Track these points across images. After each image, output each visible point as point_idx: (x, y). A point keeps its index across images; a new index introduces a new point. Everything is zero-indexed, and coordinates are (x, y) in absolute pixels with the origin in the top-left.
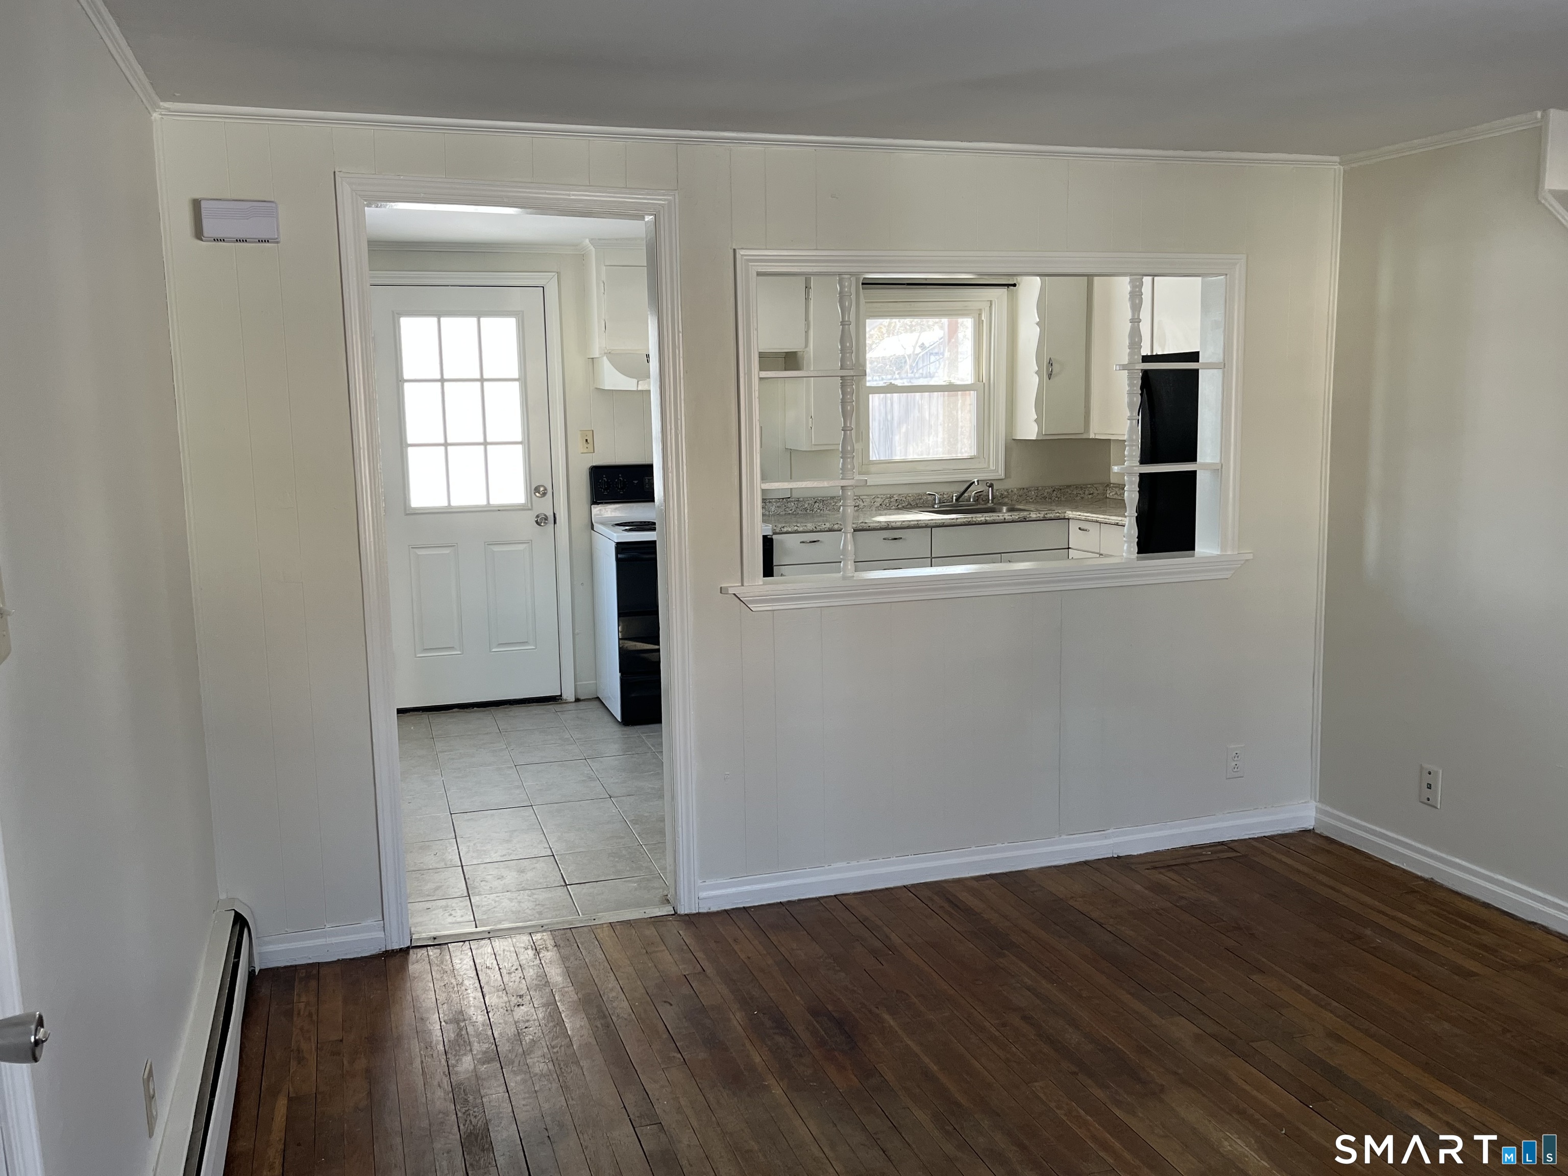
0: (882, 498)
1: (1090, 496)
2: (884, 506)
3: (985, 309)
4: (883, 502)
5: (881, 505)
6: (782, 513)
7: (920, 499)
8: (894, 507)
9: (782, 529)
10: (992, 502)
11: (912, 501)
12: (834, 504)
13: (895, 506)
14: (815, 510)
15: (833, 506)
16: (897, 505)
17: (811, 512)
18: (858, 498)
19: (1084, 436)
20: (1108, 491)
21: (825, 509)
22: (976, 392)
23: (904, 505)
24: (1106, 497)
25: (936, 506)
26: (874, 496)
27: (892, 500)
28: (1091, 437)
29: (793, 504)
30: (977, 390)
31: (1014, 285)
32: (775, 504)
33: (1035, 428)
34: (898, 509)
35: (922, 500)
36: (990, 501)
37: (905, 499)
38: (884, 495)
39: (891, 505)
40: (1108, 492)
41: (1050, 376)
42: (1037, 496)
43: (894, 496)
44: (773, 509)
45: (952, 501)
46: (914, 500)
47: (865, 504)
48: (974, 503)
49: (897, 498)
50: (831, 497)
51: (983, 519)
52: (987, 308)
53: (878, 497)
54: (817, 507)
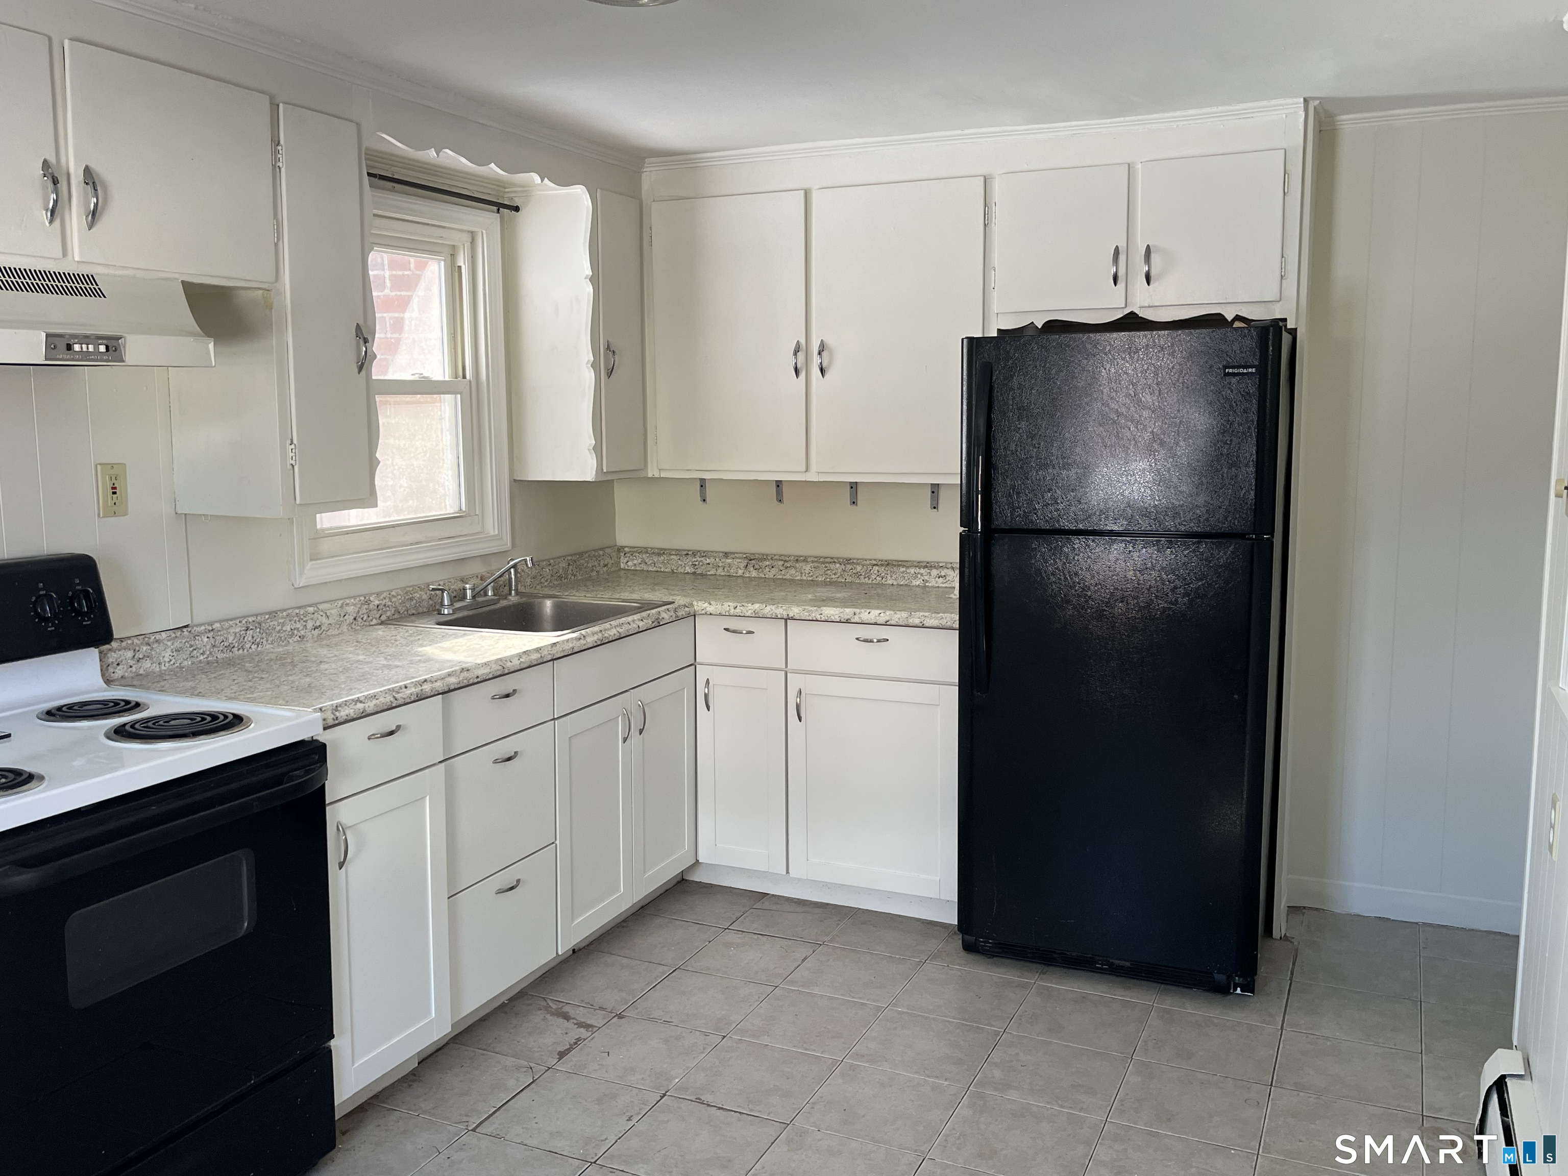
0: (354, 605)
1: (605, 569)
2: (360, 620)
3: (464, 245)
4: (358, 612)
5: (355, 619)
6: (185, 663)
7: (411, 599)
8: (374, 622)
9: (337, 714)
10: (517, 593)
11: (401, 604)
12: (279, 628)
13: (376, 619)
14: (248, 646)
15: (279, 632)
16: (378, 616)
17: (241, 651)
18: (316, 609)
19: (642, 474)
20: (622, 558)
21: (265, 643)
22: (459, 396)
23: (389, 614)
24: (621, 569)
25: (446, 612)
26: (341, 602)
27: (371, 606)
28: (650, 475)
29: (206, 640)
30: (461, 393)
31: (517, 209)
32: (169, 643)
33: (592, 462)
34: (382, 623)
35: (415, 601)
36: (513, 592)
37: (390, 603)
38: (355, 597)
39: (371, 618)
40: (623, 560)
41: (610, 372)
42: (552, 576)
43: (371, 599)
44: (167, 655)
45: (465, 597)
46: (403, 602)
47: (331, 621)
48: (493, 597)
49: (377, 602)
50: (270, 613)
52: (467, 245)
53: (347, 604)
54: (250, 639)
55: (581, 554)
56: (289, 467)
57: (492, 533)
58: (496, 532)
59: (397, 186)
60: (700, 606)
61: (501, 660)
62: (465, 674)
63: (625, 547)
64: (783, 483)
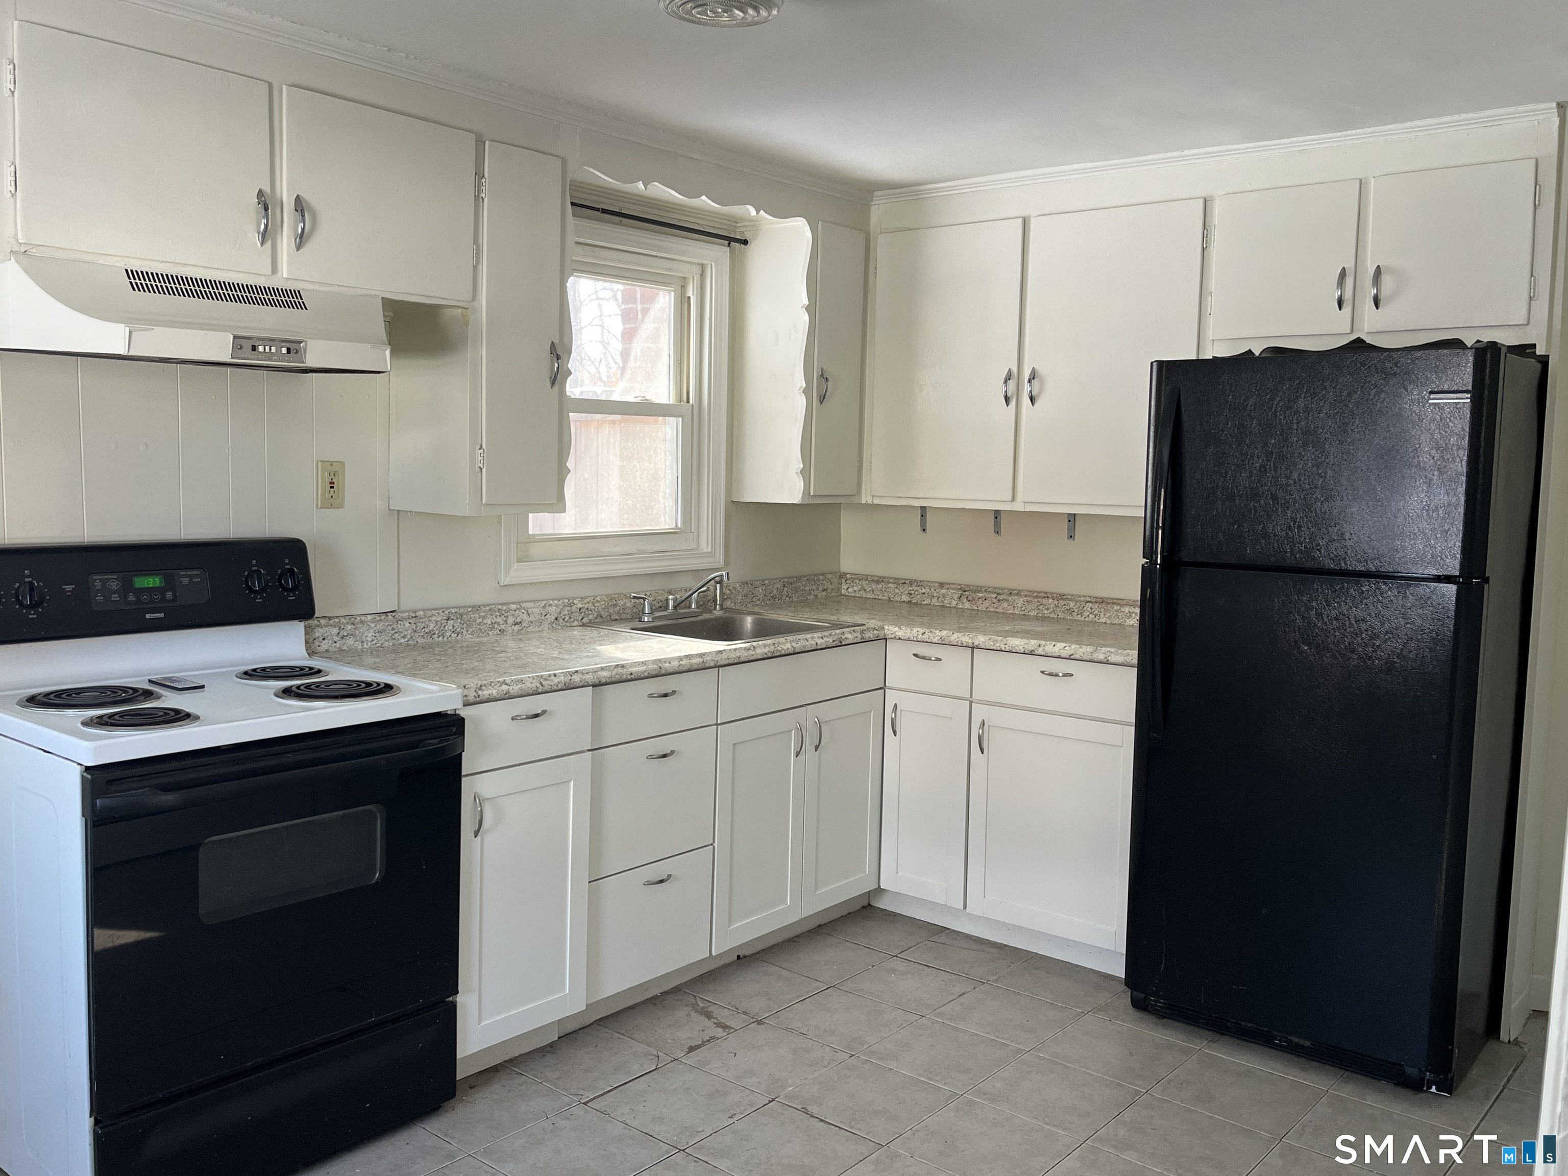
0: (557, 606)
1: (824, 594)
2: (561, 620)
3: (693, 277)
4: (560, 613)
5: (556, 619)
6: (387, 644)
7: (615, 606)
8: (576, 623)
9: (480, 692)
10: (722, 608)
11: (604, 609)
12: (480, 620)
13: (578, 621)
14: (448, 634)
15: (479, 624)
16: (580, 618)
17: (441, 638)
18: (518, 606)
19: (855, 500)
20: (843, 584)
21: (465, 632)
22: (681, 419)
23: (591, 617)
24: (842, 595)
25: (646, 619)
26: (544, 603)
27: (574, 608)
28: (863, 502)
29: (407, 625)
30: (682, 417)
31: (745, 242)
32: (373, 625)
33: (799, 485)
34: (583, 625)
35: (618, 608)
36: (718, 606)
37: (593, 607)
38: (559, 600)
39: (572, 619)
40: (844, 586)
41: (822, 398)
42: (765, 596)
43: (575, 602)
44: (370, 635)
45: (667, 608)
46: (606, 608)
47: (532, 619)
48: (696, 610)
49: (580, 606)
50: (473, 607)
51: (789, 646)
52: (697, 277)
53: (550, 605)
54: (451, 628)
55: (799, 578)
56: (478, 470)
57: (705, 550)
58: (710, 550)
59: (624, 220)
60: (891, 630)
61: (660, 660)
62: (620, 670)
63: (847, 574)
64: (1002, 512)
